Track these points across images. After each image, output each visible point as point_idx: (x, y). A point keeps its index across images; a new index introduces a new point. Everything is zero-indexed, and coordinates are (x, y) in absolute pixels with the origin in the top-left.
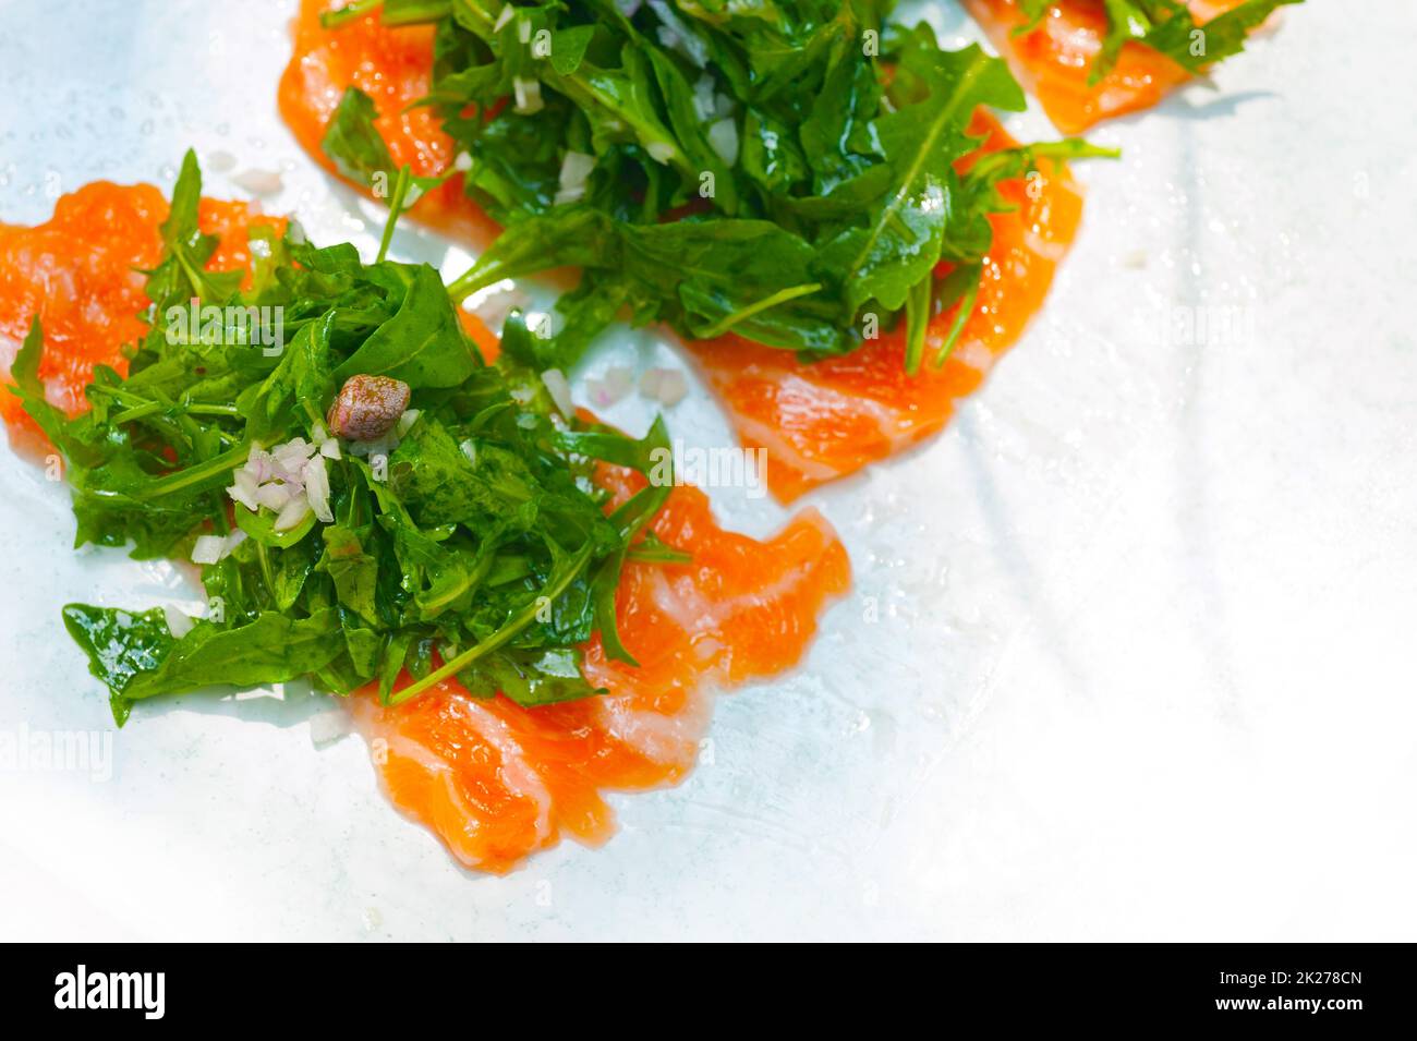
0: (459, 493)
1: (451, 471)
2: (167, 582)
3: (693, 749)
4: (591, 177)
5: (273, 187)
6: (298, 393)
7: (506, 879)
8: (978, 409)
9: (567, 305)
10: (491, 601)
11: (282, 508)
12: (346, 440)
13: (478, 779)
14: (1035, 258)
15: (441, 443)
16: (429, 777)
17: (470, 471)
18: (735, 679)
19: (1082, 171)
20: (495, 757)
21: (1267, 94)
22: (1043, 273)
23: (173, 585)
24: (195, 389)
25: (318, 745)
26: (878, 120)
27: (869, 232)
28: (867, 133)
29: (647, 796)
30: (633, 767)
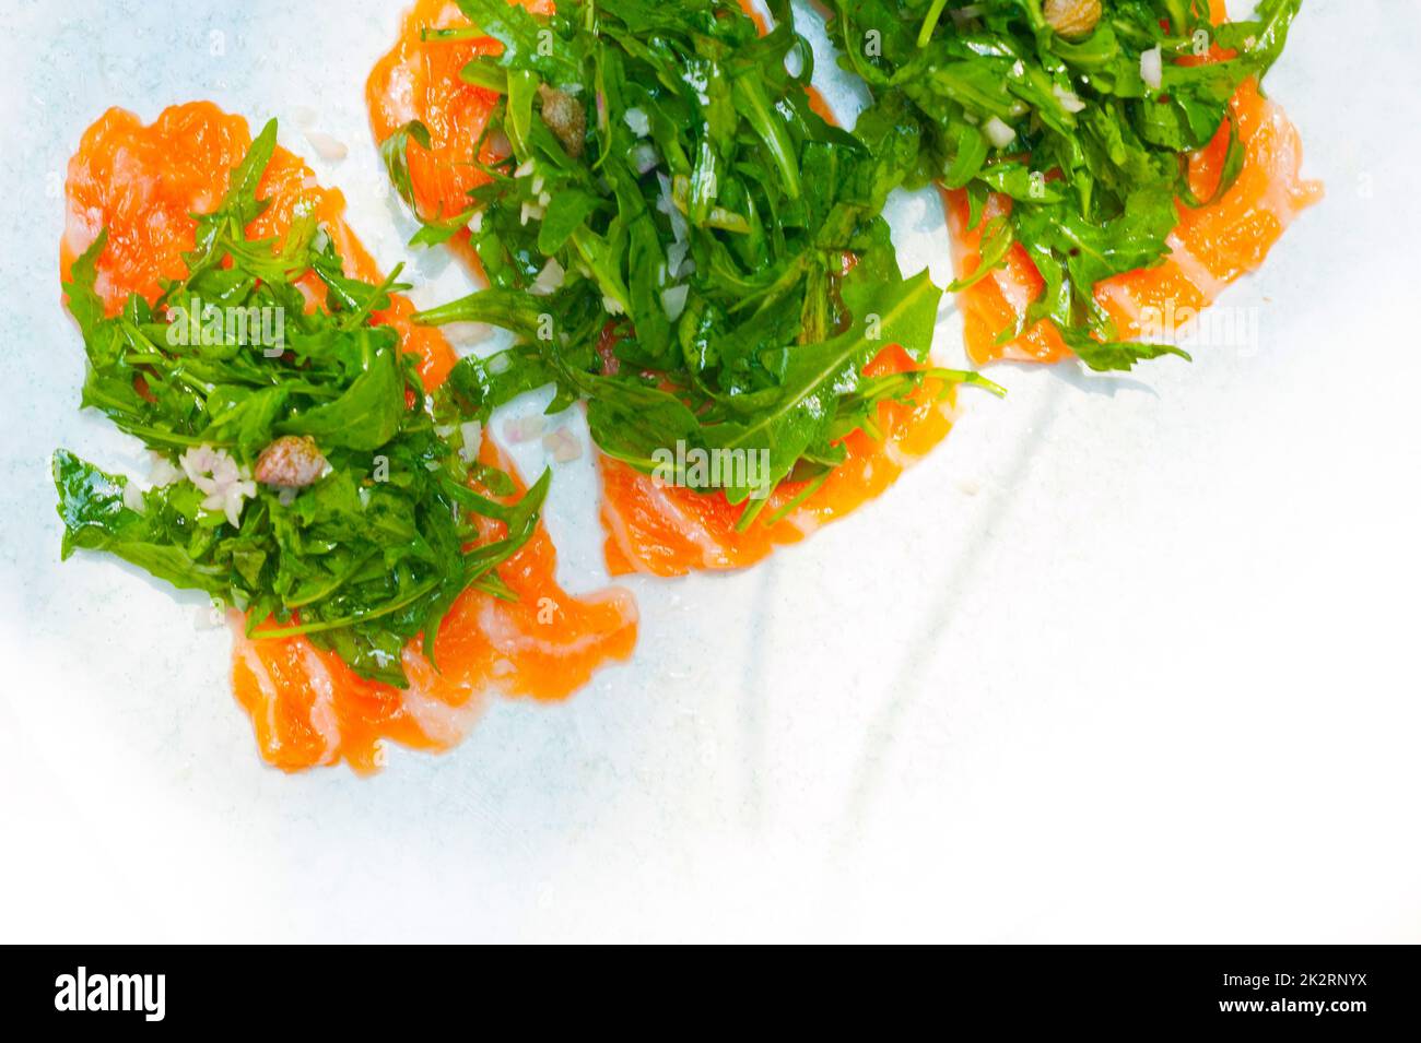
0: (346, 527)
1: (345, 510)
2: (138, 457)
3: (458, 738)
4: (559, 289)
5: (337, 156)
6: (240, 438)
7: (290, 777)
8: (785, 556)
9: (515, 354)
10: (349, 592)
11: (211, 495)
12: (263, 486)
13: (294, 708)
14: (887, 463)
15: (345, 490)
16: (260, 694)
17: (361, 513)
18: (513, 694)
19: (966, 394)
20: (312, 696)
21: (1147, 389)
22: (888, 474)
23: (141, 461)
24: (188, 362)
25: (197, 629)
26: (792, 348)
27: (745, 428)
28: (782, 353)
29: (415, 754)
30: (410, 732)
